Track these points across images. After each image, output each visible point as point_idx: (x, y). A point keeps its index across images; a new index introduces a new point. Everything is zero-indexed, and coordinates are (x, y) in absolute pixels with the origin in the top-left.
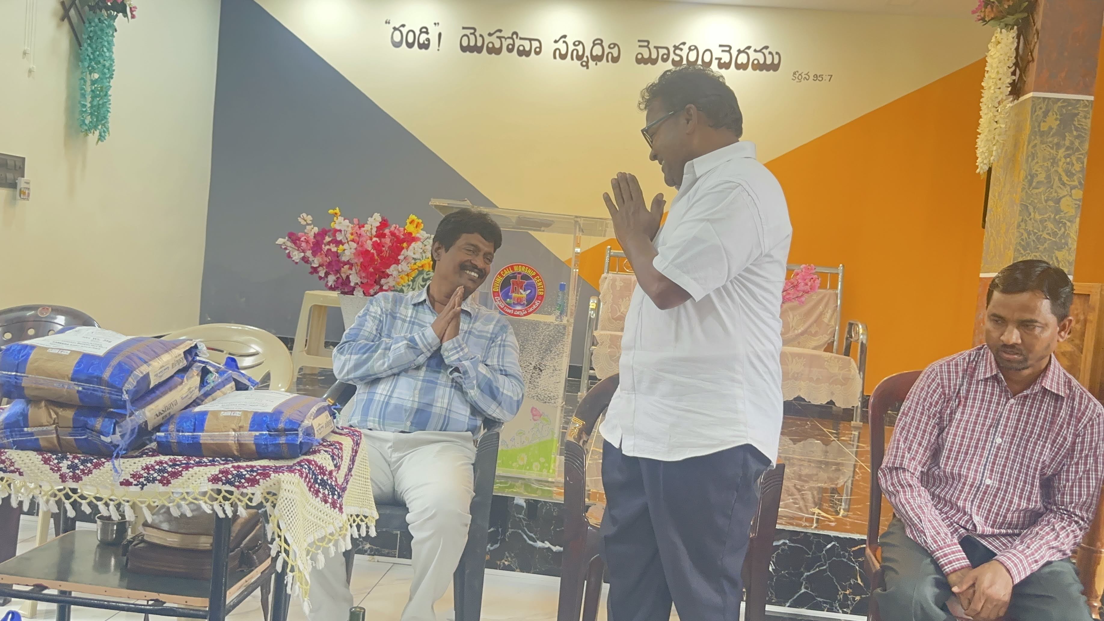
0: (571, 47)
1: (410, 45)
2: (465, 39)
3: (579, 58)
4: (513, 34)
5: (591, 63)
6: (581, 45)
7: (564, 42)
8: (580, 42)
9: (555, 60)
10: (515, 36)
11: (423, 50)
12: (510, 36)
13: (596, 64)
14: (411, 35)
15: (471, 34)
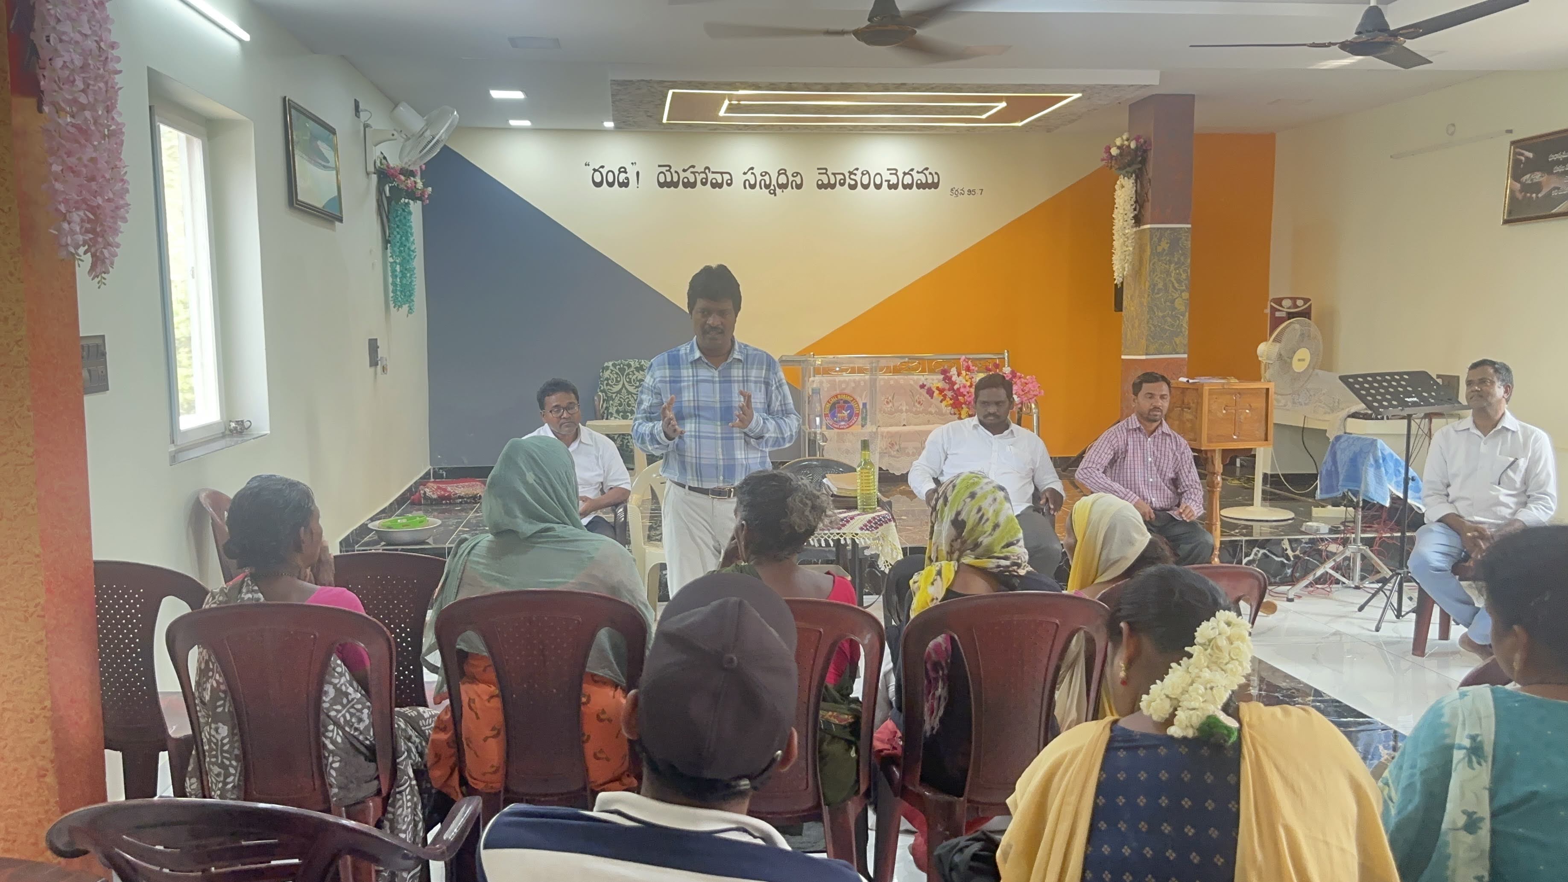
0: (759, 178)
1: (611, 185)
2: (662, 175)
3: (767, 187)
5: (778, 191)
6: (767, 176)
7: (752, 173)
8: (766, 173)
9: (745, 190)
10: (708, 171)
11: (624, 188)
12: (703, 170)
13: (783, 191)
14: (610, 175)
15: (667, 171)
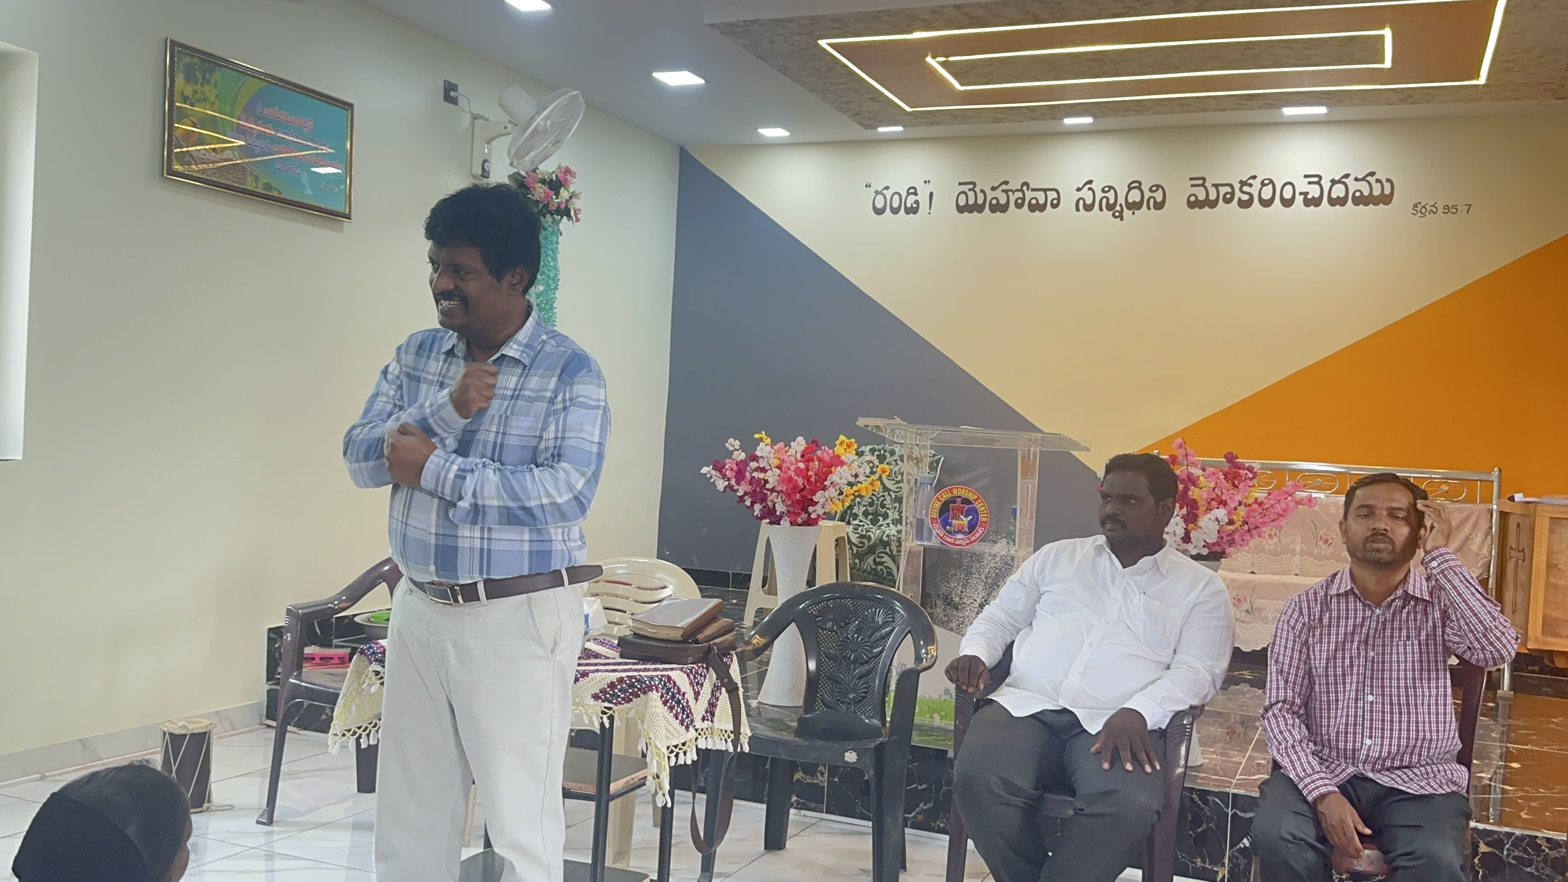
0: (1099, 195)
1: (895, 211)
2: (963, 196)
3: (1110, 207)
4: (1022, 186)
5: (1127, 213)
6: (1112, 191)
7: (1090, 189)
8: (1110, 188)
9: (1078, 213)
10: (1025, 188)
11: (911, 215)
12: (1019, 187)
13: (1133, 213)
14: (896, 197)
15: (969, 190)
